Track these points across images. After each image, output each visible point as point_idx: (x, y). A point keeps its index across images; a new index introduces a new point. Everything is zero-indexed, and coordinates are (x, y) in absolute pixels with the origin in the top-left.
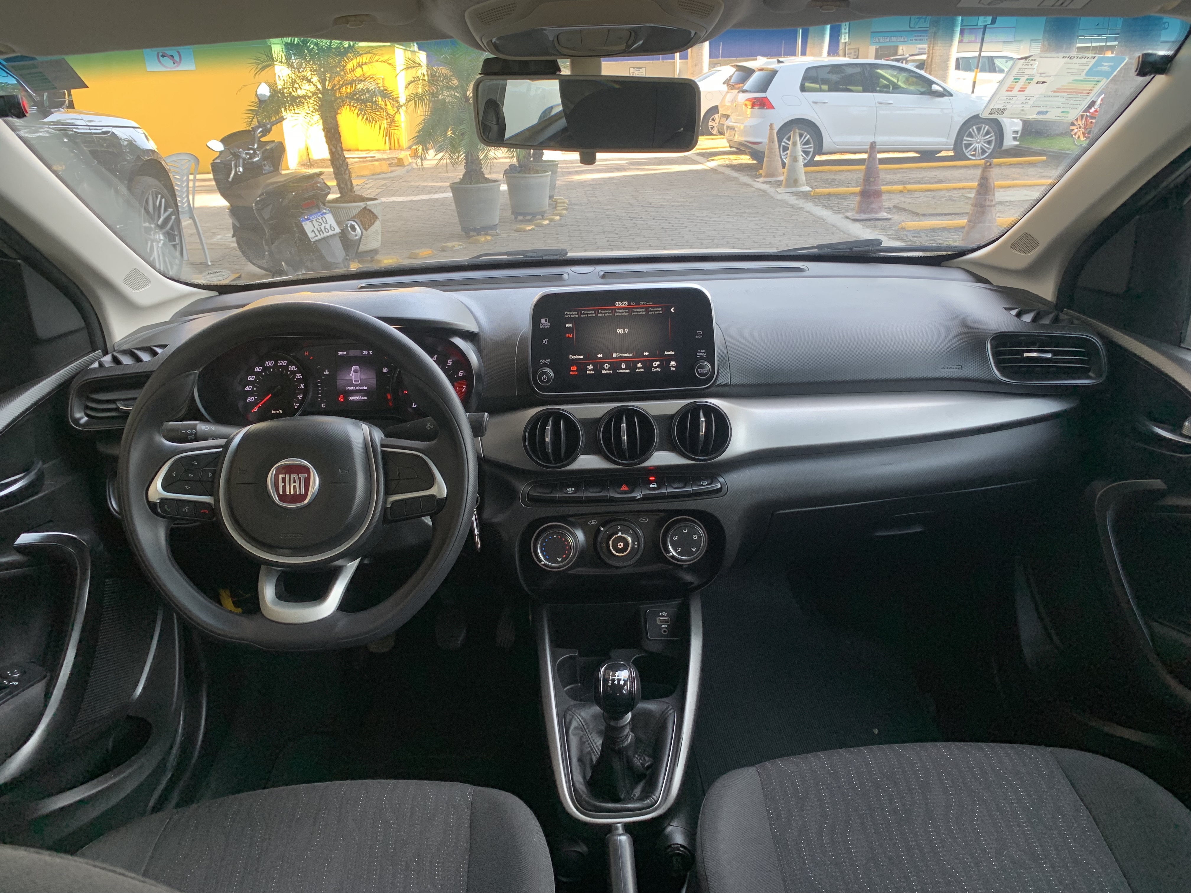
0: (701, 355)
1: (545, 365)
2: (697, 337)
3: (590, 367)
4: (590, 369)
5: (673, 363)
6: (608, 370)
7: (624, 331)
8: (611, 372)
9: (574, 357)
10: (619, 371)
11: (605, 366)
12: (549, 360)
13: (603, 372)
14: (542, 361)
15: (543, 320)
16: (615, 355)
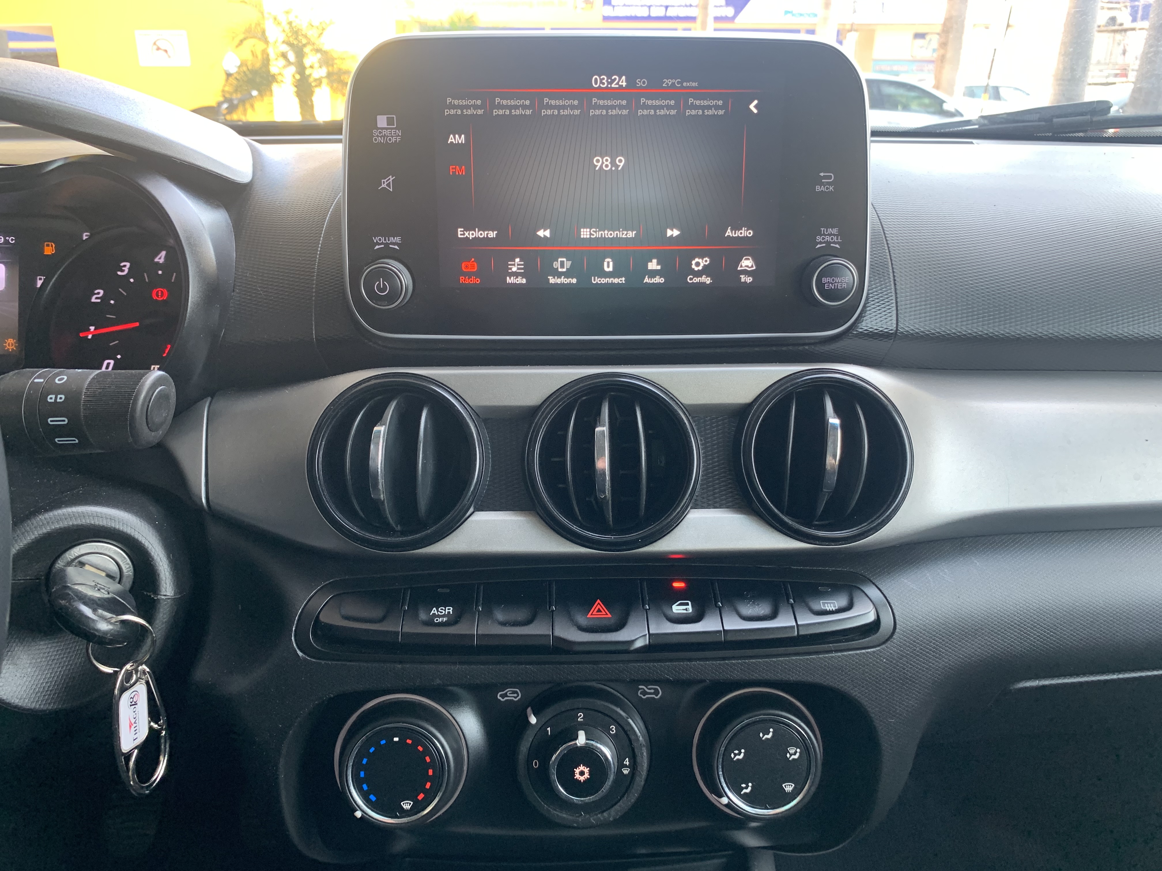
0: (828, 243)
1: (388, 253)
2: (818, 188)
3: (516, 265)
4: (514, 269)
5: (747, 263)
6: (567, 275)
7: (613, 163)
8: (574, 281)
9: (471, 235)
10: (596, 280)
11: (556, 265)
12: (397, 239)
13: (552, 280)
14: (379, 242)
15: (382, 121)
16: (585, 233)
